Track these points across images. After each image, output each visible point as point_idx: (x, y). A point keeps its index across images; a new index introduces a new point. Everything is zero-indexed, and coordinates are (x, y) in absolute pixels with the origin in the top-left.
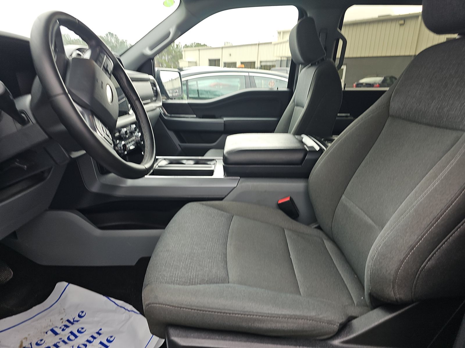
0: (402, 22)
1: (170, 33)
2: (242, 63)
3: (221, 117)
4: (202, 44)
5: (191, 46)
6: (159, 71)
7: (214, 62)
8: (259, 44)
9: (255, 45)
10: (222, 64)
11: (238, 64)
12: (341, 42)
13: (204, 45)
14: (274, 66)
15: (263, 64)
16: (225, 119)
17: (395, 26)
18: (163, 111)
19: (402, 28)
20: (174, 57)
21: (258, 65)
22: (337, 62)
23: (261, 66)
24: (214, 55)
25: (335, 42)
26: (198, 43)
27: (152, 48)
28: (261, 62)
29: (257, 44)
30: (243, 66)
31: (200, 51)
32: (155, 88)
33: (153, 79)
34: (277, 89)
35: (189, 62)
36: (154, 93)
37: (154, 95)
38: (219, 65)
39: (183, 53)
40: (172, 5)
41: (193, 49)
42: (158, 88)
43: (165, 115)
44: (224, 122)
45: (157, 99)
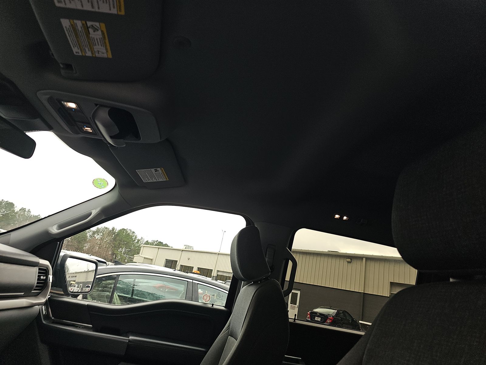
0: (349, 260)
1: (90, 214)
2: (199, 269)
3: (126, 334)
4: (164, 243)
5: (152, 244)
6: (65, 257)
7: (171, 264)
8: (219, 254)
10: (178, 267)
11: (195, 270)
12: (290, 264)
13: (166, 245)
15: (220, 274)
16: (131, 338)
17: (343, 263)
18: (48, 311)
19: (350, 265)
20: (131, 251)
21: (214, 274)
22: (286, 287)
23: (218, 275)
24: (172, 257)
25: (284, 262)
26: (160, 242)
27: (60, 227)
28: (218, 271)
29: (217, 254)
30: (199, 272)
31: (160, 249)
32: (45, 277)
33: (48, 266)
34: (211, 305)
35: (144, 258)
36: (38, 283)
37: (37, 286)
38: (174, 268)
39: (142, 248)
40: (104, 187)
41: (153, 246)
42: (51, 277)
43: (47, 317)
44: (129, 341)
45: (40, 293)
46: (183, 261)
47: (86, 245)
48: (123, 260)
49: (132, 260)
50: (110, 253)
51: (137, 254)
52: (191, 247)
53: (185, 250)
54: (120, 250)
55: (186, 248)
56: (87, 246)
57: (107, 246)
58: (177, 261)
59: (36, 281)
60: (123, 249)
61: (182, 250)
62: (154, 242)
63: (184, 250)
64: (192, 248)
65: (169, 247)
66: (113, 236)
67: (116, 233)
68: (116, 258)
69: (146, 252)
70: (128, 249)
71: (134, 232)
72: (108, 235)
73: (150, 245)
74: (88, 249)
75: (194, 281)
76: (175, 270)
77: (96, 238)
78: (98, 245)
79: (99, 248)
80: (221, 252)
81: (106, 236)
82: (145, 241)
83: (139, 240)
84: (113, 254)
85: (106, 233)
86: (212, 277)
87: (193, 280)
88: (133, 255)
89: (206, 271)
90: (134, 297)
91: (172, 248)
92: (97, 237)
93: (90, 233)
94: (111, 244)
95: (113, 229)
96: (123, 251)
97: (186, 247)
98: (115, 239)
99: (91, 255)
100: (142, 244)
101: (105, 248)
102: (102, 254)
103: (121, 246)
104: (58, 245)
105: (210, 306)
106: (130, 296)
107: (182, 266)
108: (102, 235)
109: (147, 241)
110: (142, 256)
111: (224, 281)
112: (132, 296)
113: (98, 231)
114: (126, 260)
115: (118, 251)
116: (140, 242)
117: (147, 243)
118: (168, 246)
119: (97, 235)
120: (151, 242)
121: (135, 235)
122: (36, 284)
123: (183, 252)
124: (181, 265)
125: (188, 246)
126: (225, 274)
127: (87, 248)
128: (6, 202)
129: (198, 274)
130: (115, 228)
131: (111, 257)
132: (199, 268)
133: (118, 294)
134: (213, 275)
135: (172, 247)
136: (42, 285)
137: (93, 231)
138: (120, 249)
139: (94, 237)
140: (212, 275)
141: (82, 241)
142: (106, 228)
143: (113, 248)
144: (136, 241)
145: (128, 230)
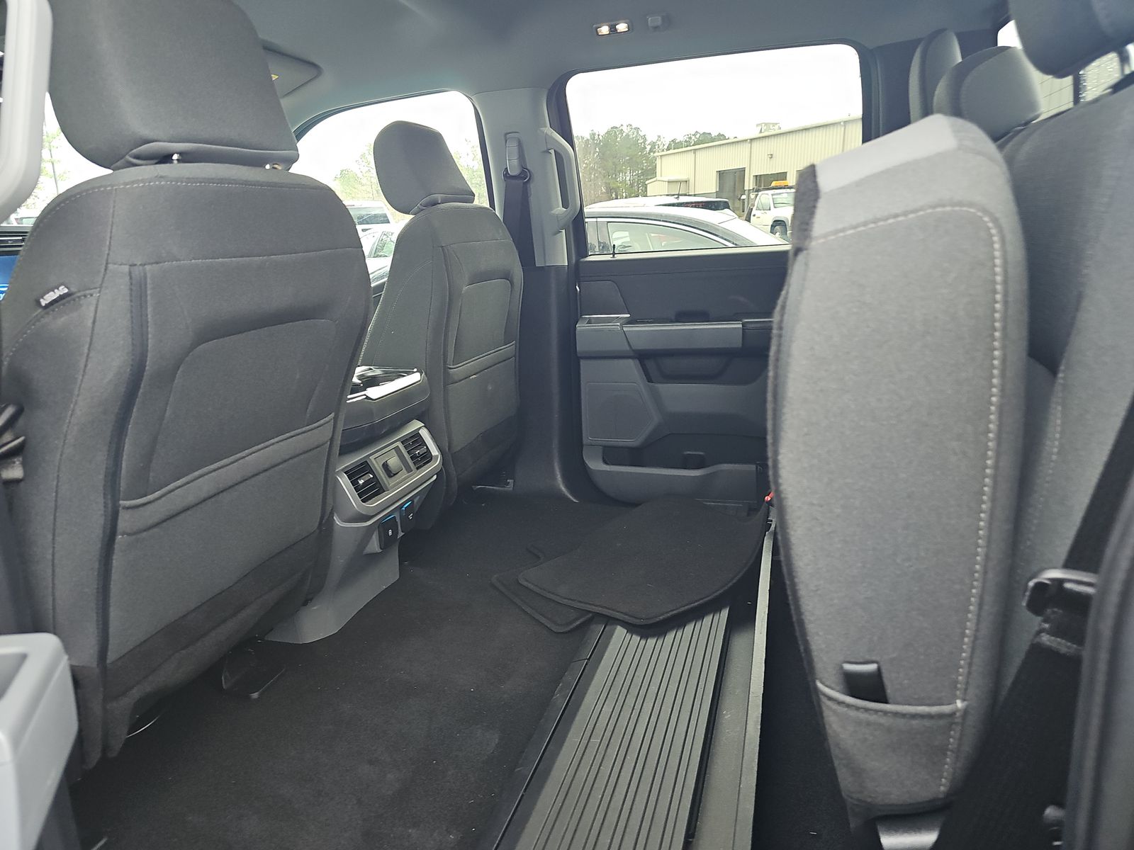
5: (684, 144)
8: (845, 123)
26: (705, 134)
29: (842, 123)
46: (759, 166)
50: (603, 189)
52: (774, 124)
53: (760, 138)
55: (761, 132)
58: (743, 170)
62: (690, 138)
63: (754, 139)
64: (776, 127)
65: (726, 139)
66: (597, 150)
67: (601, 144)
69: (671, 168)
71: (637, 129)
73: (679, 148)
82: (669, 141)
83: (653, 145)
88: (646, 181)
91: (736, 140)
96: (628, 178)
97: (761, 130)
98: (603, 157)
103: (618, 169)
107: (758, 178)
109: (673, 141)
110: (664, 178)
117: (674, 145)
120: (683, 139)
121: (642, 134)
123: (755, 144)
124: (756, 176)
125: (766, 124)
130: (596, 131)
135: (734, 138)
138: (621, 175)
143: (604, 177)
144: (648, 148)
145: (624, 128)
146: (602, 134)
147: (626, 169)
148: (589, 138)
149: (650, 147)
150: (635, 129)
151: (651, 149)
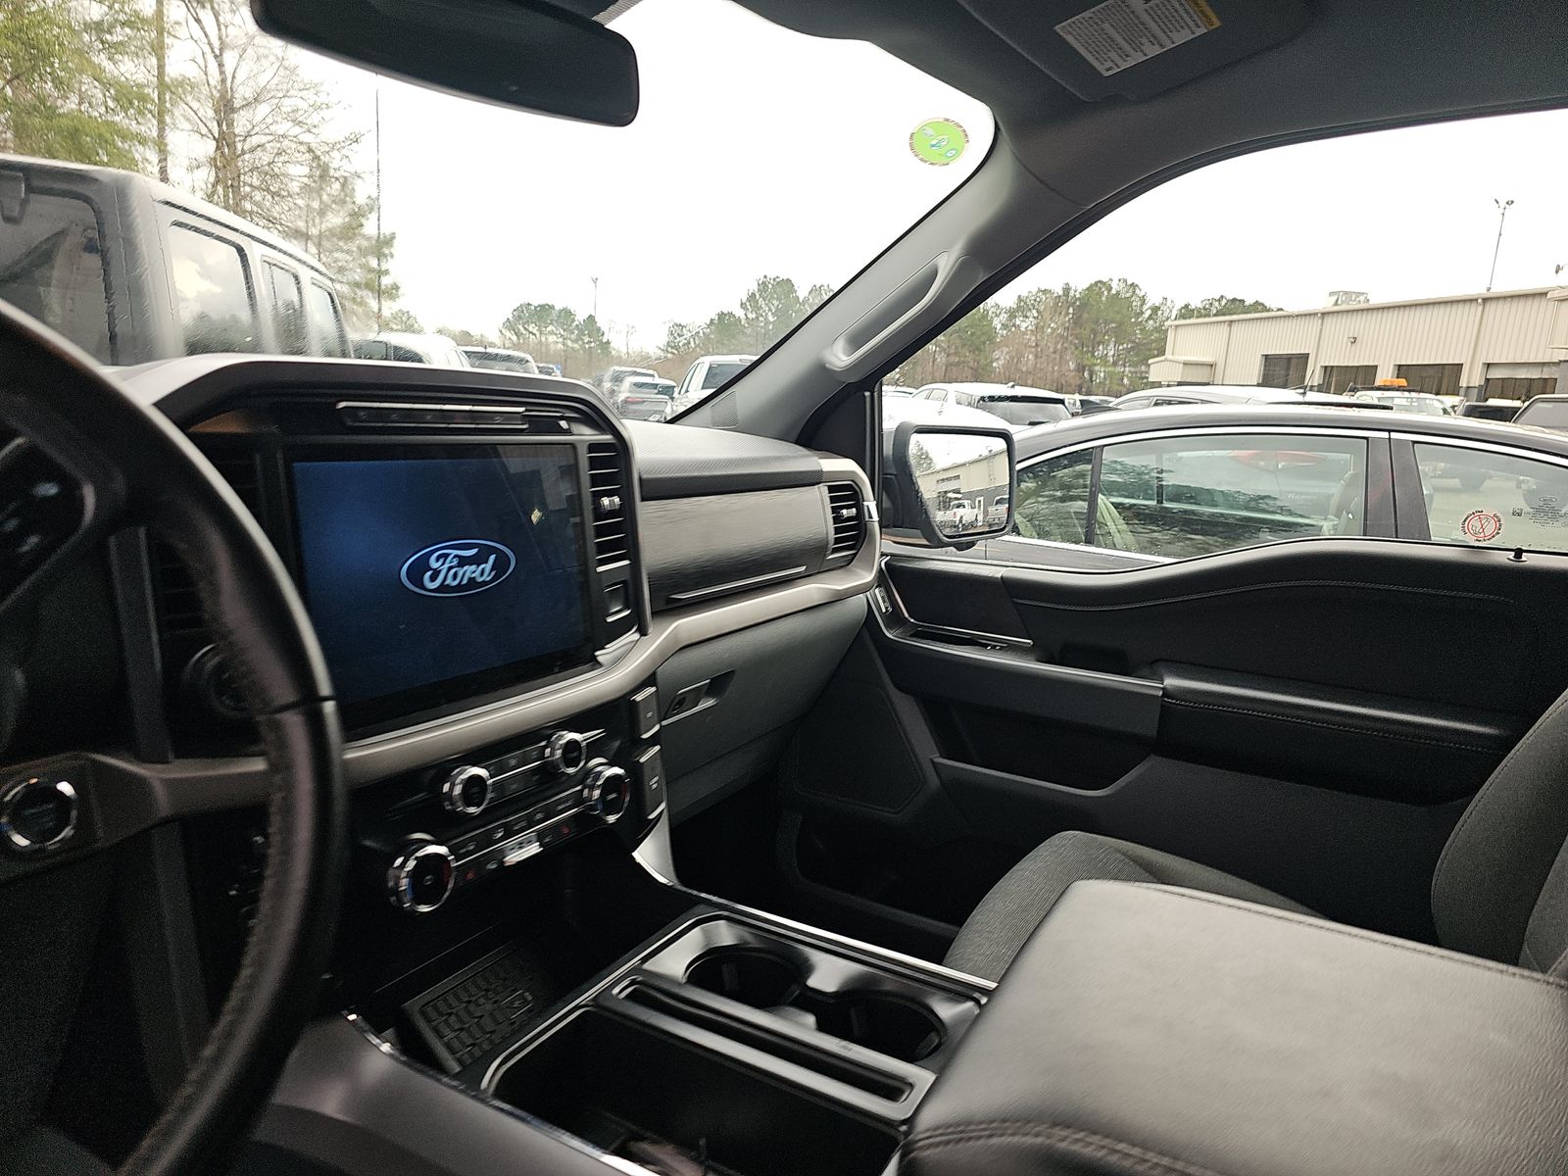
1: (934, 274)
2: (1402, 370)
3: (1150, 667)
5: (1203, 312)
6: (902, 434)
7: (1282, 370)
8: (1485, 300)
9: (1472, 301)
10: (1314, 375)
11: (1384, 376)
13: (1258, 306)
14: (1550, 384)
15: (1495, 374)
16: (1171, 682)
18: (893, 603)
20: (1137, 348)
21: (1471, 378)
23: (1487, 380)
24: (1285, 342)
26: (1234, 300)
27: (856, 341)
28: (1489, 365)
29: (1480, 301)
30: (1403, 382)
31: (1235, 327)
32: (854, 510)
33: (854, 472)
34: (1511, 555)
35: (1185, 364)
36: (837, 531)
37: (837, 541)
38: (1300, 384)
39: (1171, 334)
40: (958, 153)
41: (1207, 320)
42: (871, 505)
43: (894, 618)
44: (1166, 693)
45: (855, 554)
46: (1331, 350)
47: (997, 354)
48: (1115, 381)
49: (1144, 375)
50: (1072, 366)
51: (1158, 356)
52: (1359, 294)
53: (1333, 313)
54: (1100, 353)
55: (1336, 304)
56: (1000, 360)
57: (1059, 346)
58: (1306, 357)
59: (831, 527)
60: (1109, 348)
61: (1323, 314)
62: (1212, 305)
63: (1328, 313)
64: (1362, 298)
65: (1268, 310)
66: (1071, 310)
67: (1078, 303)
68: (1091, 378)
69: (1188, 346)
70: (1125, 345)
71: (1133, 286)
72: (1055, 312)
73: (1197, 317)
74: (1006, 367)
75: (1394, 435)
76: (1305, 393)
77: (1023, 329)
78: (1033, 350)
79: (1036, 357)
80: (1499, 289)
81: (1047, 315)
82: (1180, 304)
83: (1155, 309)
84: (1081, 369)
85: (1046, 307)
86: (1462, 391)
87: (1389, 431)
88: (1145, 361)
89: (1431, 372)
90: (1166, 504)
91: (1280, 313)
92: (1025, 324)
93: (1001, 317)
94: (1070, 338)
95: (1067, 289)
97: (1337, 301)
98: (1077, 321)
99: (1013, 386)
100: (1168, 319)
101: (1055, 352)
102: (1048, 374)
103: (1098, 339)
104: (868, 400)
105: (1505, 558)
106: (1153, 503)
107: (1328, 372)
108: (1036, 315)
109: (1186, 306)
110: (1177, 358)
111: (1519, 399)
112: (1160, 502)
113: (1022, 307)
114: (1125, 381)
115: (1093, 355)
116: (1160, 312)
117: (1187, 312)
118: (1266, 309)
119: (1021, 319)
120: (1200, 306)
121: (1140, 293)
122: (832, 535)
123: (1328, 320)
124: (1326, 367)
125: (1346, 293)
126: (1522, 374)
127: (1001, 362)
128: (774, 279)
129: (1399, 389)
130: (1072, 285)
131: (1077, 378)
132: (1400, 366)
133: (1114, 500)
134: (1469, 382)
135: (1281, 309)
136: (853, 536)
137: (1008, 308)
138: (1101, 347)
139: (1014, 325)
140: (1463, 383)
141: (984, 343)
142: (1045, 292)
143: (1077, 348)
144: (1147, 314)
145: (1114, 285)
146: (1080, 290)
147: (1109, 341)
148: (1061, 293)
149: (1149, 312)
150: (1132, 285)
151: (1151, 315)
